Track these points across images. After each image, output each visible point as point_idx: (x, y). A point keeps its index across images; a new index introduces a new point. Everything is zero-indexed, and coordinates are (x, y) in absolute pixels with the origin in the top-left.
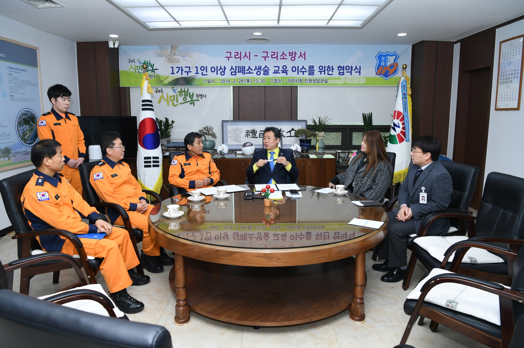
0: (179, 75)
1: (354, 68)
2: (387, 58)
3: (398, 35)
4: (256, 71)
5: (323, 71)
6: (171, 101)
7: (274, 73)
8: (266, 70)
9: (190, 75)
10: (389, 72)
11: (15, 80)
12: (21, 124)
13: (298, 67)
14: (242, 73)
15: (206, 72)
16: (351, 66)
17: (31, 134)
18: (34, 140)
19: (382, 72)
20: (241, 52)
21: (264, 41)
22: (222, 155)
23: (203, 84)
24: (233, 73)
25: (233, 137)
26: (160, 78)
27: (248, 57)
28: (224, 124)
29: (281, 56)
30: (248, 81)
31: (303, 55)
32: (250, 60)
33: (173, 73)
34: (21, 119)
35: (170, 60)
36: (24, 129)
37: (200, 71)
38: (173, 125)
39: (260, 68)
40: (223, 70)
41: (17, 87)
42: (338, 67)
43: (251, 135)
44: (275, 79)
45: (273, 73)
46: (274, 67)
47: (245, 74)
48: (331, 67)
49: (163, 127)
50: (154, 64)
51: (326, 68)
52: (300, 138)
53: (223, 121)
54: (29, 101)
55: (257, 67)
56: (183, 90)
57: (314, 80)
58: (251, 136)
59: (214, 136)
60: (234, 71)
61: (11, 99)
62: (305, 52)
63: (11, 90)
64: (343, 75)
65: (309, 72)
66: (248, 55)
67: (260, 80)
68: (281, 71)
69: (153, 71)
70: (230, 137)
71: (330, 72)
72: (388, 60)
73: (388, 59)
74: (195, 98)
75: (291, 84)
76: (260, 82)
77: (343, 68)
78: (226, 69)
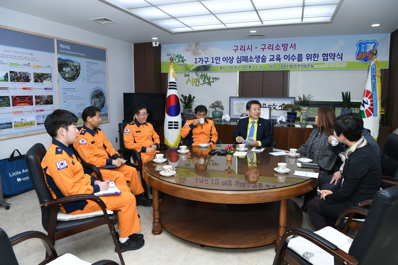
0: (200, 64)
1: (336, 55)
2: (367, 45)
3: (372, 26)
4: (256, 59)
5: (309, 58)
6: (194, 83)
7: (270, 60)
8: (264, 59)
9: (208, 63)
10: (368, 57)
11: (91, 70)
12: (93, 98)
13: (289, 55)
14: (245, 61)
15: (219, 61)
16: (334, 53)
17: (99, 104)
18: (102, 108)
19: (362, 58)
20: (245, 46)
21: (261, 37)
22: (225, 122)
23: (217, 70)
24: (239, 62)
25: (237, 109)
26: (187, 66)
27: (250, 49)
28: (231, 99)
29: (276, 47)
30: (250, 67)
31: (294, 46)
32: (251, 51)
33: (196, 63)
34: (94, 94)
35: (195, 53)
36: (95, 101)
37: (215, 61)
38: (194, 100)
39: (259, 57)
40: (231, 59)
41: (92, 74)
42: (322, 54)
44: (271, 66)
45: (269, 61)
46: (270, 56)
47: (247, 62)
48: (316, 55)
50: (183, 57)
51: (312, 56)
52: (288, 111)
53: (230, 97)
54: (99, 83)
55: (257, 57)
56: (203, 74)
57: (302, 65)
59: (222, 108)
60: (240, 60)
61: (88, 82)
62: (295, 44)
63: (88, 76)
64: (327, 60)
65: (298, 59)
66: (250, 47)
67: (259, 66)
68: (276, 59)
69: (183, 61)
70: (235, 109)
71: (316, 59)
72: (368, 47)
73: (368, 46)
74: (211, 80)
75: (283, 69)
76: (259, 68)
77: (327, 55)
78: (234, 58)
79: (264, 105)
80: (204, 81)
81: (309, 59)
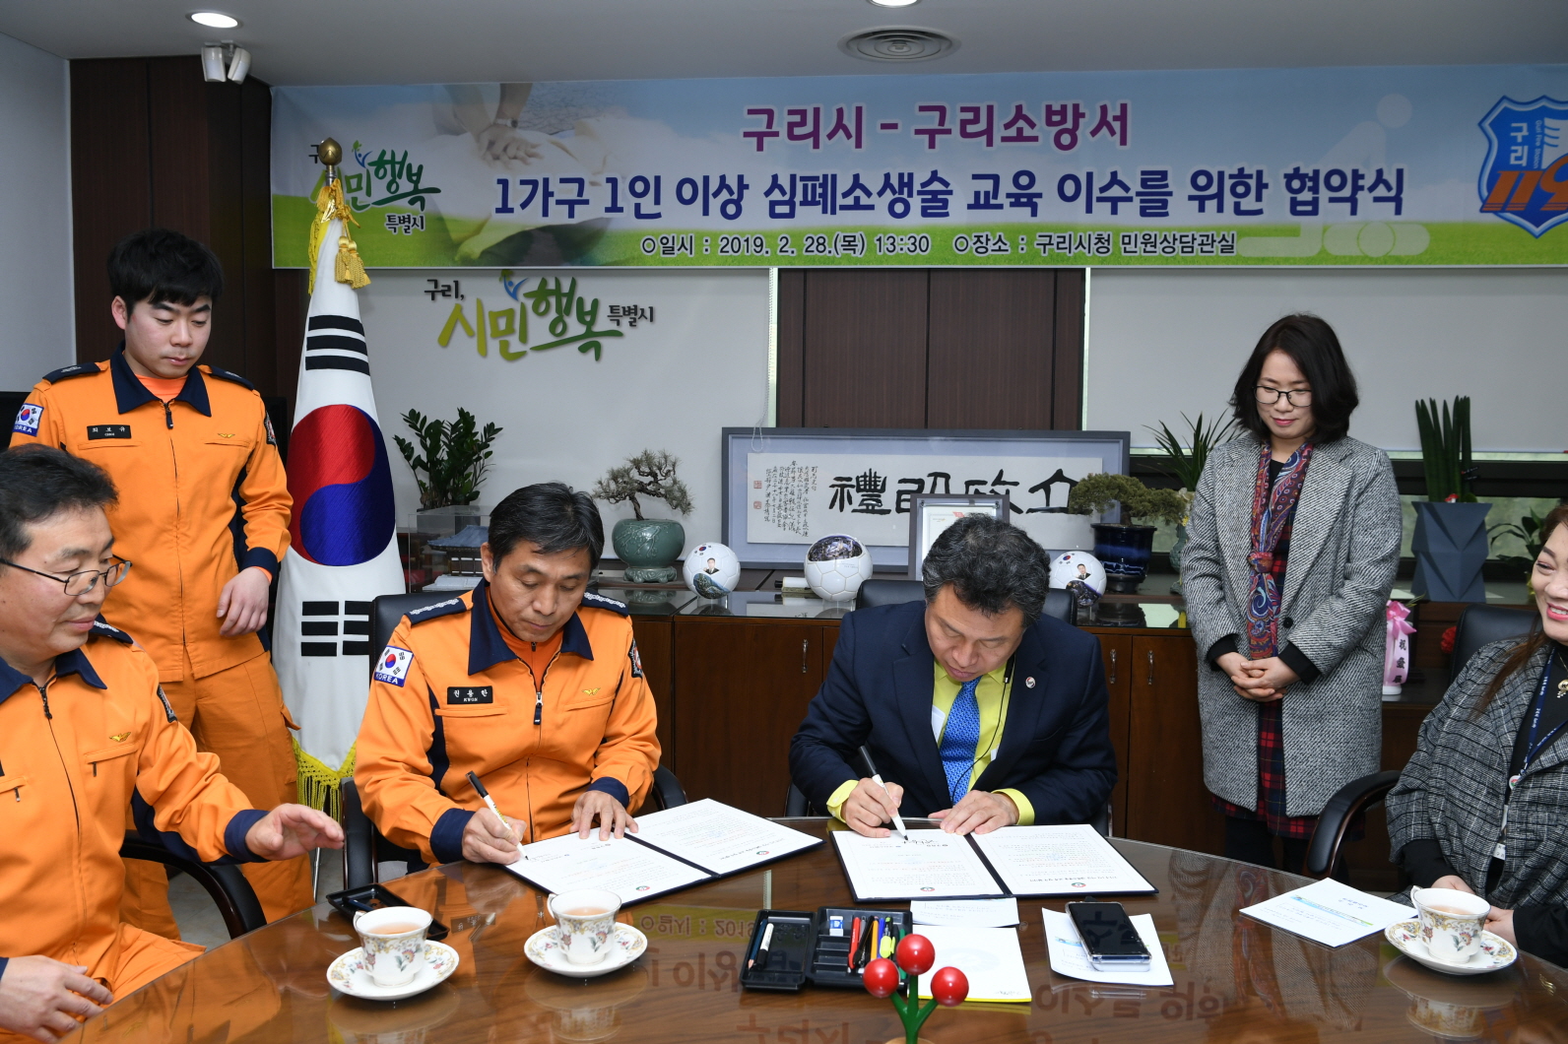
0: (531, 218)
1: (1367, 182)
2: (1543, 127)
4: (889, 196)
5: (1211, 197)
6: (494, 336)
7: (975, 206)
8: (935, 193)
9: (582, 214)
10: (1550, 195)
13: (1090, 176)
14: (820, 207)
15: (657, 201)
16: (1356, 172)
19: (1513, 200)
20: (817, 111)
21: (928, 48)
22: (706, 595)
23: (639, 259)
24: (779, 209)
25: (771, 509)
26: (445, 230)
27: (852, 130)
28: (735, 445)
29: (1007, 126)
30: (849, 244)
31: (1115, 123)
32: (858, 145)
33: (505, 209)
35: (495, 150)
37: (626, 200)
38: (493, 446)
39: (906, 182)
40: (731, 192)
42: (1286, 176)
43: (857, 497)
44: (979, 237)
45: (970, 207)
46: (976, 177)
47: (833, 212)
48: (1250, 176)
49: (443, 454)
50: (420, 168)
51: (1228, 183)
52: (1095, 518)
53: (728, 432)
55: (894, 181)
56: (552, 285)
57: (1165, 239)
58: (856, 505)
59: (679, 500)
60: (785, 200)
62: (1124, 107)
64: (1315, 212)
65: (1142, 201)
66: (850, 122)
67: (906, 239)
68: (1009, 196)
69: (417, 196)
70: (757, 505)
71: (1249, 203)
72: (1547, 140)
73: (1547, 131)
74: (603, 323)
75: (1052, 258)
76: (905, 249)
77: (1310, 179)
78: (747, 187)
79: (941, 481)
80: (560, 329)
81: (1207, 203)
